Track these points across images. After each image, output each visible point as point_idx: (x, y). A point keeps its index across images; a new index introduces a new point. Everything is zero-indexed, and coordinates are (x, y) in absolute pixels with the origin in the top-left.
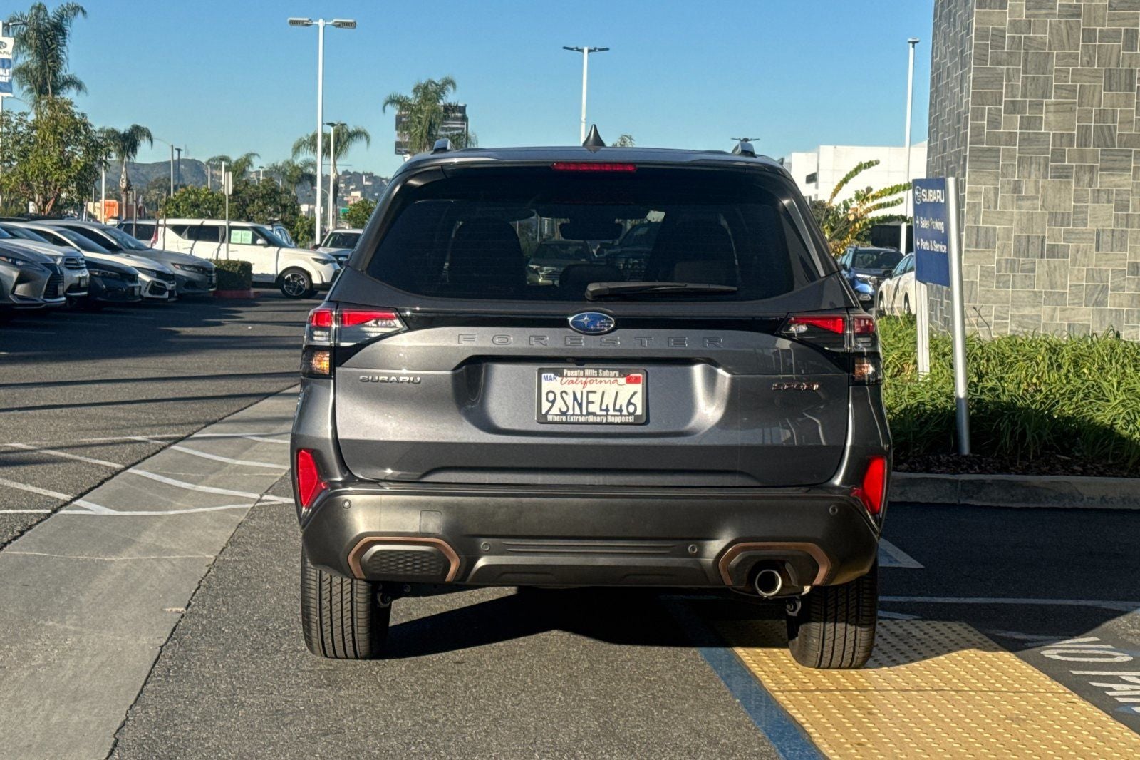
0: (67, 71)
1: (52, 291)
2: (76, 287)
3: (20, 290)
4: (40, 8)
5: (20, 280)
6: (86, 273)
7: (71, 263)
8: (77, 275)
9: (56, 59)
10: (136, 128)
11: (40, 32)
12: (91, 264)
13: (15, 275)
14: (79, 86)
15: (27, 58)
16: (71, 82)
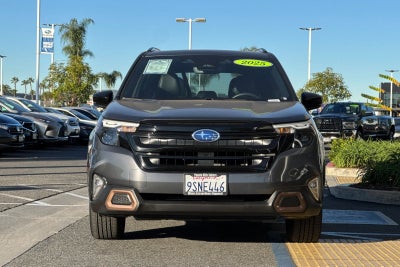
0: (85, 48)
1: (62, 133)
2: (74, 133)
3: (48, 133)
4: (74, 21)
5: (48, 129)
6: (78, 128)
7: (72, 123)
8: (74, 128)
9: (81, 42)
10: (115, 72)
11: (75, 31)
12: (81, 124)
13: (46, 127)
14: (91, 54)
15: (69, 43)
16: (87, 53)
